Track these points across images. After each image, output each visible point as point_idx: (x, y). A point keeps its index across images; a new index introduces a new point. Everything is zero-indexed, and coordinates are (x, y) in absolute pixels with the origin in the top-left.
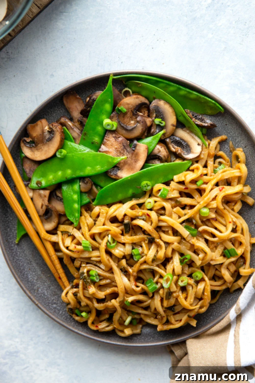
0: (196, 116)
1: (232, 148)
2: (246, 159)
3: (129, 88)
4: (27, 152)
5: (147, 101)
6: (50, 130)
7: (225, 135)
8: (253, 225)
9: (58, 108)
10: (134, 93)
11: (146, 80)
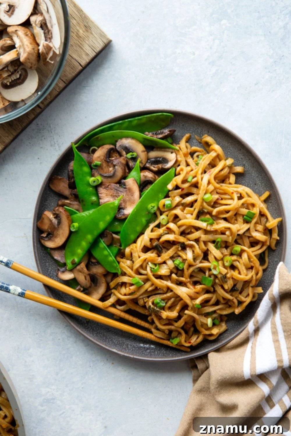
0: (156, 133)
1: (199, 139)
2: (215, 140)
3: (93, 146)
4: (50, 244)
5: (112, 146)
6: (55, 216)
7: (188, 133)
8: (255, 187)
9: (51, 197)
10: (98, 147)
11: (102, 131)
